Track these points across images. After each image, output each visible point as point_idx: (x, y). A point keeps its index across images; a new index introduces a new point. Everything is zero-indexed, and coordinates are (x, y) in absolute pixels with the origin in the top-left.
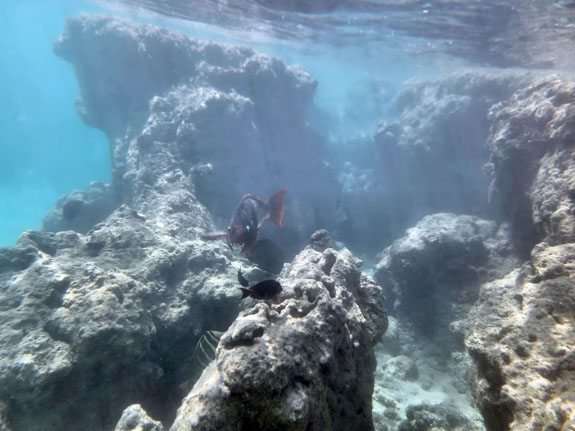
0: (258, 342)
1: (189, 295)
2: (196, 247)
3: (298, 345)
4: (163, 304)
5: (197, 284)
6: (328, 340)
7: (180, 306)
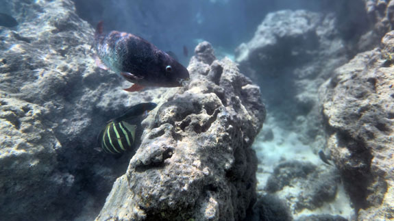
0: (169, 164)
1: (89, 108)
2: (87, 65)
3: (205, 159)
4: (64, 120)
5: (95, 99)
6: (230, 148)
7: (81, 119)
